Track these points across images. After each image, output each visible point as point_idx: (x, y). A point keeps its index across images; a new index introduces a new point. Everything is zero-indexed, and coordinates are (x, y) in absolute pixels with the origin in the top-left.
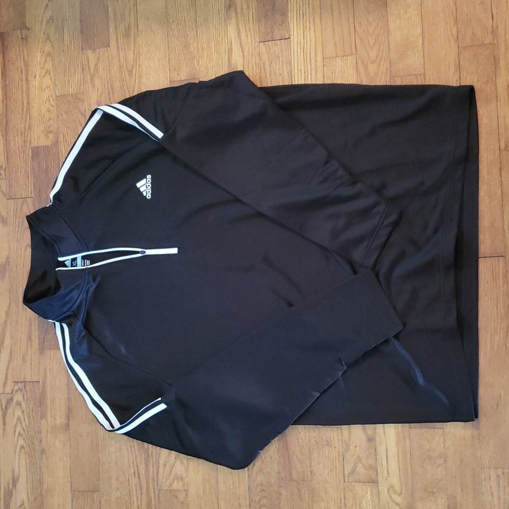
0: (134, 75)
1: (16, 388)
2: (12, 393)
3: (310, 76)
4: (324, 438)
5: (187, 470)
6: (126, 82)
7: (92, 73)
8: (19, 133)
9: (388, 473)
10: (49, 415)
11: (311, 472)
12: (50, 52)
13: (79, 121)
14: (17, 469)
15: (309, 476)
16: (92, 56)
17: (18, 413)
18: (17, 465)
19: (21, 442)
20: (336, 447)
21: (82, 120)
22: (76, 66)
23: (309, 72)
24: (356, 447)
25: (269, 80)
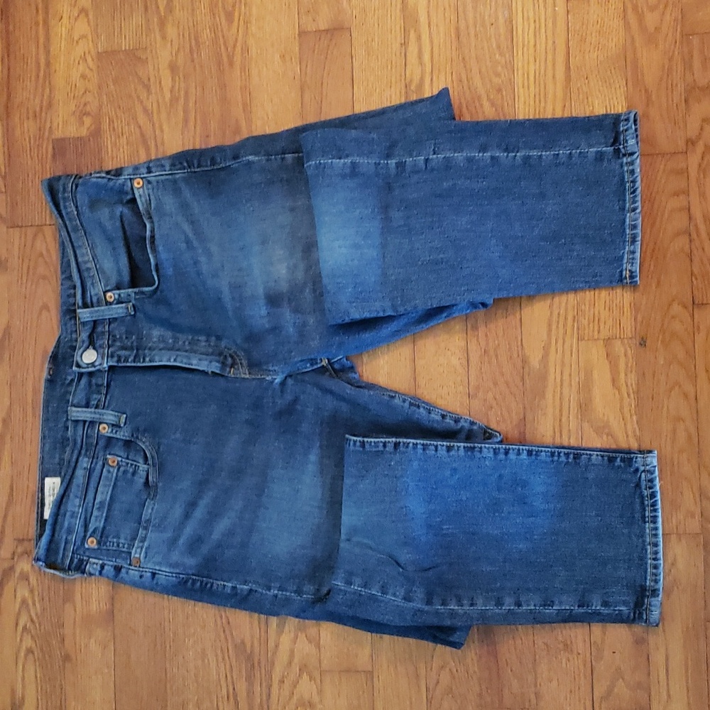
0: (236, 20)
1: (20, 550)
2: (13, 559)
4: (560, 639)
5: (320, 692)
6: (222, 31)
7: (163, 14)
8: (31, 114)
9: (669, 696)
10: (78, 596)
11: (537, 694)
13: (138, 97)
14: (19, 686)
15: (534, 701)
17: (23, 592)
18: (20, 679)
19: (28, 642)
20: (579, 654)
21: (144, 95)
22: (133, 4)
23: (543, 21)
24: (614, 653)
25: (472, 33)
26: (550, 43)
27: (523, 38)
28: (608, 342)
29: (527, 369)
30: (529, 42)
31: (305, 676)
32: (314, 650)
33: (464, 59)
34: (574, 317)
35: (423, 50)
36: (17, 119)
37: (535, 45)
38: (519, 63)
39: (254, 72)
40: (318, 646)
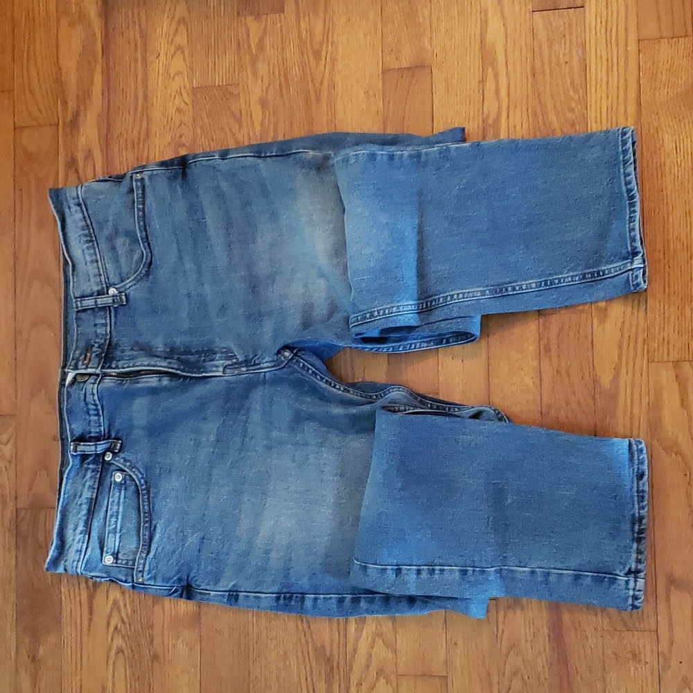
0: (323, 58)
3: (615, 68)
4: (629, 647)
6: (310, 69)
7: (254, 52)
8: (129, 145)
12: (184, 17)
13: (230, 129)
14: (110, 685)
16: (254, 27)
17: (115, 594)
18: (110, 678)
19: (118, 642)
20: (647, 663)
21: (235, 129)
22: (227, 42)
23: (615, 60)
24: (681, 662)
25: (548, 71)
26: (622, 80)
27: (596, 75)
28: (677, 364)
29: (598, 390)
30: (601, 80)
31: (382, 680)
32: (390, 655)
33: (539, 95)
34: (645, 339)
35: (501, 86)
36: (116, 149)
37: (607, 83)
38: (592, 97)
39: (340, 107)
40: (395, 651)
